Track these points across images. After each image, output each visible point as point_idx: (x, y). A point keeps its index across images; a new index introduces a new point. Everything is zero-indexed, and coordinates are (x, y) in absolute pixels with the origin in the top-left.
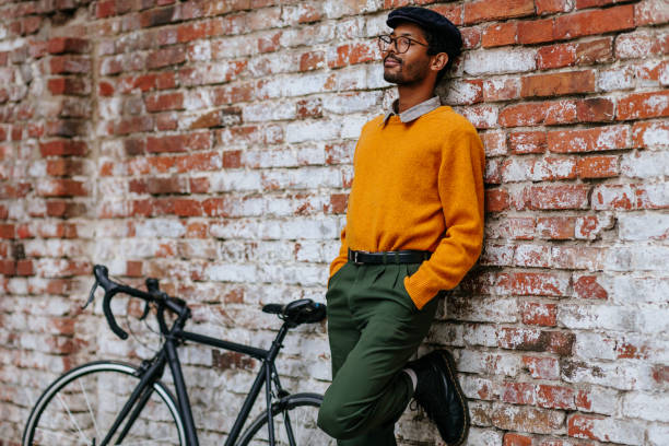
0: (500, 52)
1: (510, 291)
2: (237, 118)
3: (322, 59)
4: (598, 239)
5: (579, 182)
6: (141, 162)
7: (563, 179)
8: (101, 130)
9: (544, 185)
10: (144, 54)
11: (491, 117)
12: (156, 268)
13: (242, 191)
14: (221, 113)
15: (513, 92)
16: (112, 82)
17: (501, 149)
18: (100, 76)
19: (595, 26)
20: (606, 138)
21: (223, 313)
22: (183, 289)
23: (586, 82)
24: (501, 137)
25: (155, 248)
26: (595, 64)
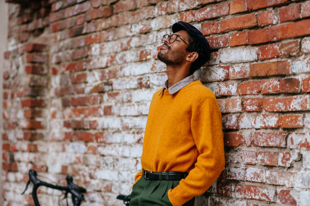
0: (239, 49)
1: (243, 196)
2: (110, 87)
3: (150, 54)
4: (291, 167)
5: (281, 130)
6: (68, 111)
7: (272, 128)
8: (52, 93)
9: (262, 131)
10: (71, 52)
11: (233, 88)
12: (74, 170)
13: (112, 129)
14: (103, 85)
15: (245, 74)
16: (57, 67)
17: (238, 108)
18: (52, 64)
19: (290, 33)
20: (296, 103)
21: (103, 197)
22: (86, 183)
23: (285, 67)
24: (238, 100)
25: (74, 159)
26: (290, 57)
